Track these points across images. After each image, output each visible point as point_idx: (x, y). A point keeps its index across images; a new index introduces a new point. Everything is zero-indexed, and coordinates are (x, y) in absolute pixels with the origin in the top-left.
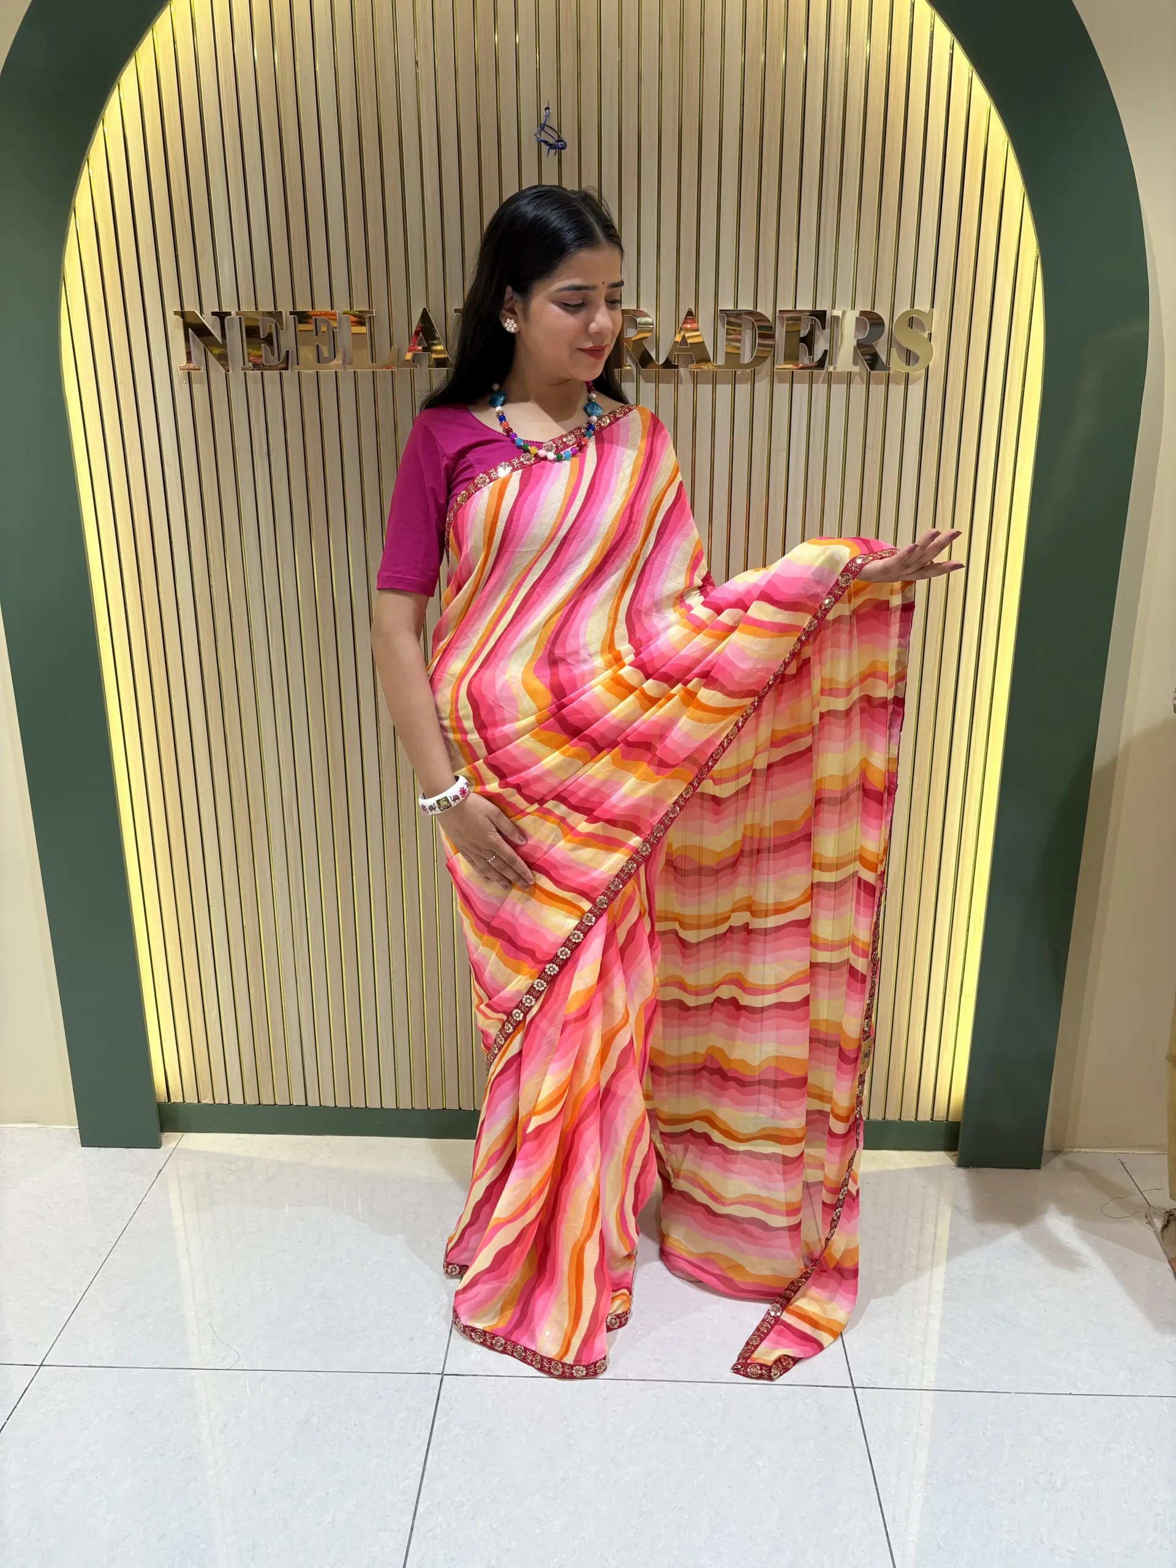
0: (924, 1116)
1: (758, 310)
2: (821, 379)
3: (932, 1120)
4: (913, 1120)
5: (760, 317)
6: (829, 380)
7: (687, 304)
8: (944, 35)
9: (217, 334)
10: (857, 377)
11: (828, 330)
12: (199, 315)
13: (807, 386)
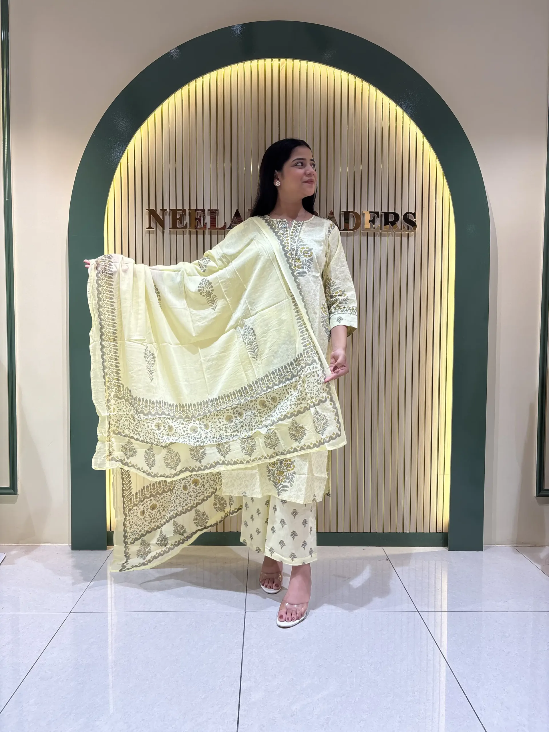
0: (433, 531)
1: (355, 211)
2: (378, 235)
3: (436, 532)
4: (428, 532)
5: (356, 214)
6: (381, 235)
7: (330, 209)
8: (414, 126)
9: (161, 217)
10: (391, 235)
11: (380, 219)
12: (155, 209)
13: (373, 237)
